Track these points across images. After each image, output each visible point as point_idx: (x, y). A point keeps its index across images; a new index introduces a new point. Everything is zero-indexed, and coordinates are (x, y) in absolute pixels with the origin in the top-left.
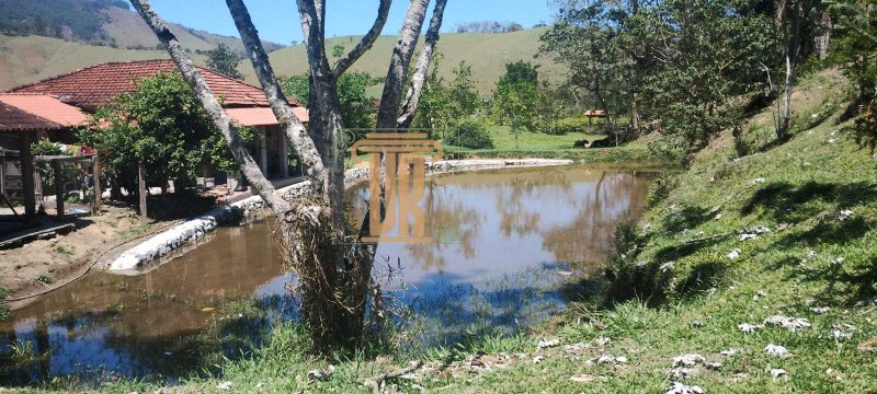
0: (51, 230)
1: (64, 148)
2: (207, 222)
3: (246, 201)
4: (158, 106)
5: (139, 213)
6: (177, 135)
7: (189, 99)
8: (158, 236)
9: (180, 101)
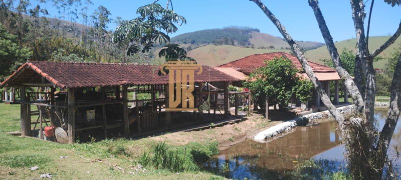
0: (233, 121)
1: (238, 88)
2: (293, 123)
3: (310, 115)
4: (275, 72)
5: (265, 117)
6: (282, 84)
7: (288, 69)
8: (272, 127)
9: (284, 69)
